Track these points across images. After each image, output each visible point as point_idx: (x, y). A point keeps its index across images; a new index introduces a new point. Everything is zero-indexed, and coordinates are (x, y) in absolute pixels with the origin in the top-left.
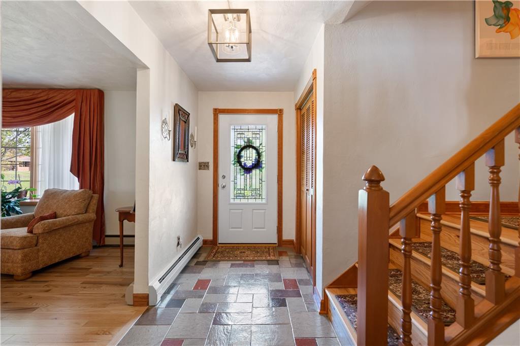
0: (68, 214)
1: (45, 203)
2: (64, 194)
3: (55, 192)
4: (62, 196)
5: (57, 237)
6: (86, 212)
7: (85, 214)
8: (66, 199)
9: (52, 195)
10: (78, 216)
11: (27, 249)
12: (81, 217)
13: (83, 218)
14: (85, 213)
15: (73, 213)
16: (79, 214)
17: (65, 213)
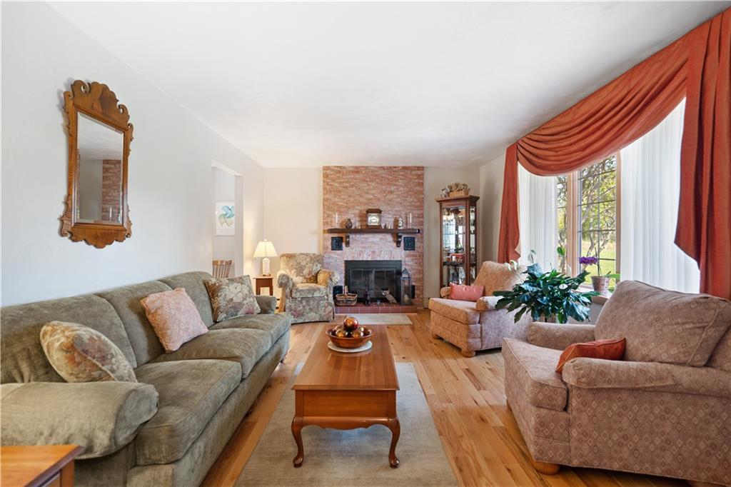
0: (652, 357)
1: (611, 311)
2: (651, 299)
3: (634, 291)
4: (644, 303)
5: (615, 407)
6: (709, 363)
7: (703, 371)
8: (651, 312)
9: (627, 297)
10: (678, 371)
11: (546, 411)
12: (686, 376)
13: (697, 382)
14: (705, 366)
15: (664, 357)
16: (683, 364)
17: (644, 351)
